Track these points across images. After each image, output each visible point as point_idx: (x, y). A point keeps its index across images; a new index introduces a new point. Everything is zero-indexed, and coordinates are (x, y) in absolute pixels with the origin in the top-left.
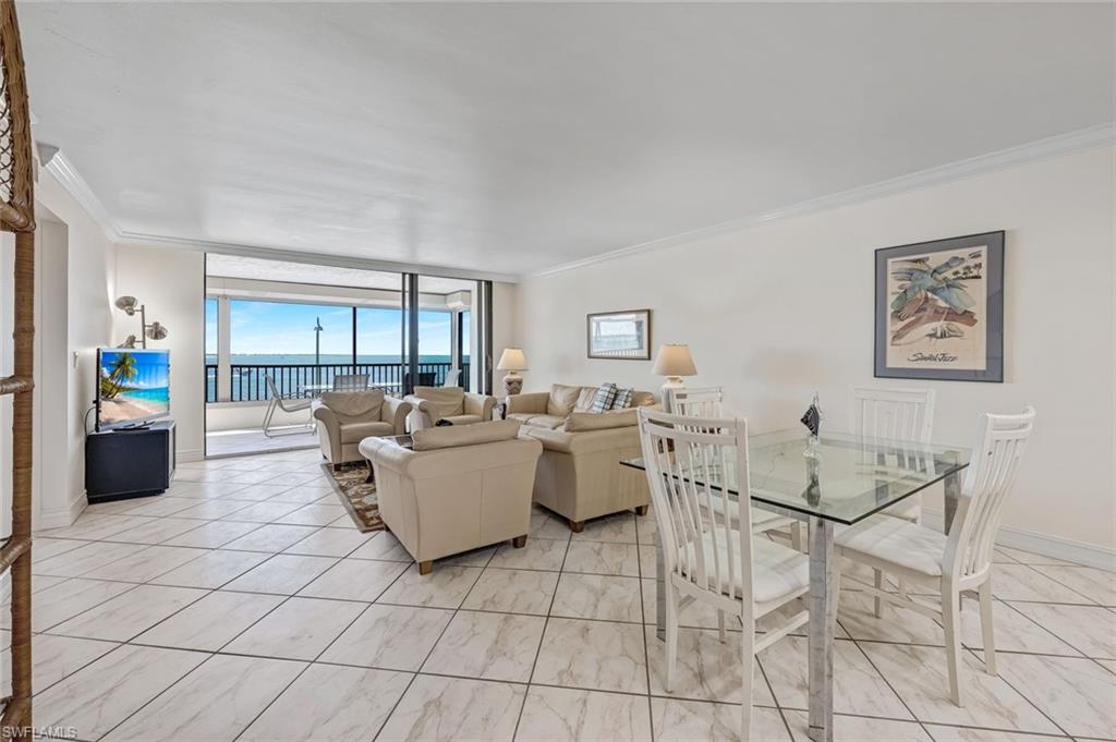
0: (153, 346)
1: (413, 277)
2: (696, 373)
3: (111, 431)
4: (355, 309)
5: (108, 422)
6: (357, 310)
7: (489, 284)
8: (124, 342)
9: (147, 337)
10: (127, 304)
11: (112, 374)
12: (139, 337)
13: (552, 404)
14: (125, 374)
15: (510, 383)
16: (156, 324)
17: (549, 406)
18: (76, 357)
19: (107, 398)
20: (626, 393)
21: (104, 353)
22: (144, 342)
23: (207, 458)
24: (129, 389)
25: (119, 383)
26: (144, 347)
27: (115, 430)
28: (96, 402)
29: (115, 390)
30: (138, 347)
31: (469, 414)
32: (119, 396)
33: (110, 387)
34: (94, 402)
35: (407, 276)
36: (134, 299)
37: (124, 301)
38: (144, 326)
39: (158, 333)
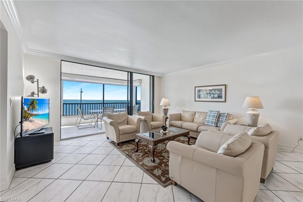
0: (42, 96)
1: (131, 73)
2: (263, 108)
3: (27, 136)
4: (104, 85)
5: (26, 131)
6: (105, 85)
7: (153, 76)
8: (30, 94)
9: (39, 93)
10: (31, 78)
11: (28, 109)
12: (36, 92)
13: (183, 117)
14: (34, 108)
15: (165, 110)
16: (44, 87)
17: (182, 117)
18: (11, 101)
19: (26, 120)
20: (226, 115)
21: (24, 99)
22: (38, 94)
23: (61, 140)
24: (36, 115)
25: (31, 113)
26: (38, 96)
27: (29, 135)
28: (21, 122)
29: (29, 116)
30: (36, 97)
31: (155, 121)
32: (31, 118)
33: (27, 114)
34: (20, 123)
35: (129, 73)
36: (34, 76)
37: (30, 78)
38: (38, 88)
39: (44, 91)
